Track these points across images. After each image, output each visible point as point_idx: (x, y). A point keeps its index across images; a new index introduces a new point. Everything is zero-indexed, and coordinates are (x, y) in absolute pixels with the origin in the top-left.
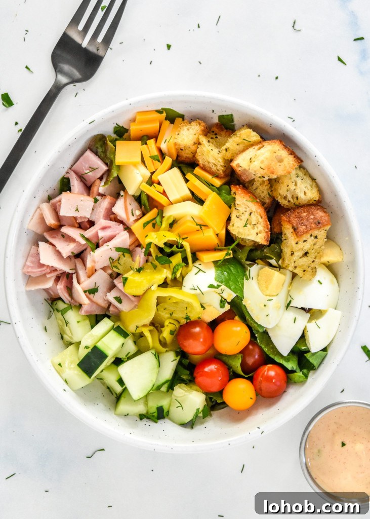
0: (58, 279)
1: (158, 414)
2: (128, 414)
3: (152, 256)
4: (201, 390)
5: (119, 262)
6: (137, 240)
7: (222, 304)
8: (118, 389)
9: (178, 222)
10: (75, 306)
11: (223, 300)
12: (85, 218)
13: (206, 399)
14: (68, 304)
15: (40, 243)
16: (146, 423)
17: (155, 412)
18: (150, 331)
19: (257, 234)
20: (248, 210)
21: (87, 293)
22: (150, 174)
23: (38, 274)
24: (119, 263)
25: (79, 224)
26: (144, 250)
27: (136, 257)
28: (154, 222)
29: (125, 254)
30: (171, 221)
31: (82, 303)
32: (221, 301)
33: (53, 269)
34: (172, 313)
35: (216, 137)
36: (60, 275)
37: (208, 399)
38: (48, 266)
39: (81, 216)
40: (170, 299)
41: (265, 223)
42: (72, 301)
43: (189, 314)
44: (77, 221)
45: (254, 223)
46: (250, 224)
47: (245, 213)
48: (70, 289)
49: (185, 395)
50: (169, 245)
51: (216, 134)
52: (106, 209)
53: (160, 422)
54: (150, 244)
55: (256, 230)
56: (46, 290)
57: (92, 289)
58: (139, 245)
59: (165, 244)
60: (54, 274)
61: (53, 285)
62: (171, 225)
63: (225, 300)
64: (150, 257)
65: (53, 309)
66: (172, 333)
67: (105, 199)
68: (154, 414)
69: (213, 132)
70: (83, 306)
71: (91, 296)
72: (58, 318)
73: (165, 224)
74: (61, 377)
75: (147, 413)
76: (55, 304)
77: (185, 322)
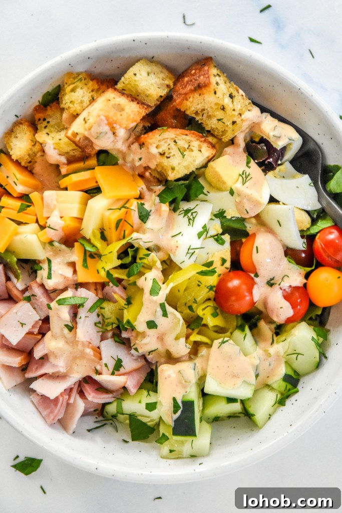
0: (81, 394)
1: (291, 383)
2: (270, 415)
3: (123, 280)
4: (296, 323)
5: (106, 317)
6: (96, 284)
7: (220, 241)
8: (236, 407)
9: (105, 228)
10: (122, 394)
11: (216, 237)
12: (37, 322)
13: (309, 324)
14: (115, 400)
15: (31, 386)
16: (291, 402)
17: (286, 386)
18: (199, 333)
19: (200, 151)
20: (169, 141)
21: (116, 373)
22: (37, 224)
23: (63, 411)
24: (107, 319)
25: (39, 333)
26: (111, 284)
27: (113, 296)
28: (88, 254)
29: (101, 306)
30: (99, 236)
31: (122, 385)
32: (217, 240)
33: (69, 391)
34: (195, 299)
35: (48, 122)
36: (80, 389)
37: (309, 322)
38: (61, 394)
39: (32, 324)
40: (179, 291)
41: (194, 136)
42: (115, 394)
43: (208, 284)
44: (35, 333)
45: (186, 146)
46: (185, 150)
47: (170, 147)
48: (101, 388)
49: (289, 343)
50: (123, 254)
51: (44, 120)
52: (43, 294)
53: (299, 387)
54: (108, 274)
55: (195, 149)
56: (85, 414)
57: (115, 365)
58: (103, 285)
59: (119, 258)
60: (74, 393)
61: (84, 402)
62: (103, 237)
63: (217, 235)
64: (123, 283)
65: (111, 420)
66: (215, 315)
67: (31, 288)
68: (288, 388)
69: (40, 120)
70: (126, 386)
71: (122, 370)
72: (122, 421)
73: (98, 243)
74: (185, 458)
75: (282, 394)
76: (105, 413)
77: (214, 293)
